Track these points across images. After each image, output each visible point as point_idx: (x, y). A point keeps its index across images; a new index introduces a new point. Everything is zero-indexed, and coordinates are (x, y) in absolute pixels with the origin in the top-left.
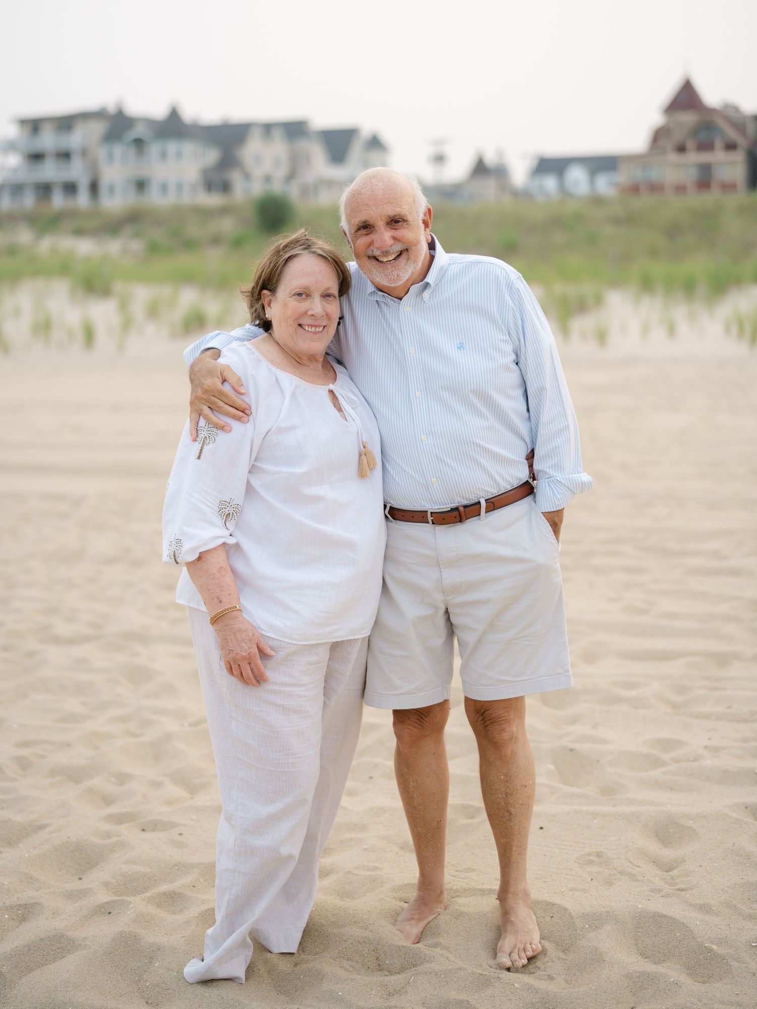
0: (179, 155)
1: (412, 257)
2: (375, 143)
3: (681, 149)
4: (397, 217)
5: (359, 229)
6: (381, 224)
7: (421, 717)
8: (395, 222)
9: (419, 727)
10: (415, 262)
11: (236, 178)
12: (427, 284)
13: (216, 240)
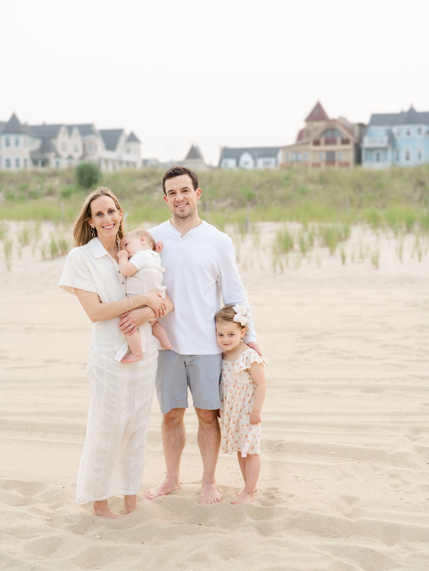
0: (17, 144)
2: (133, 138)
3: (317, 143)
11: (51, 156)
13: (50, 193)
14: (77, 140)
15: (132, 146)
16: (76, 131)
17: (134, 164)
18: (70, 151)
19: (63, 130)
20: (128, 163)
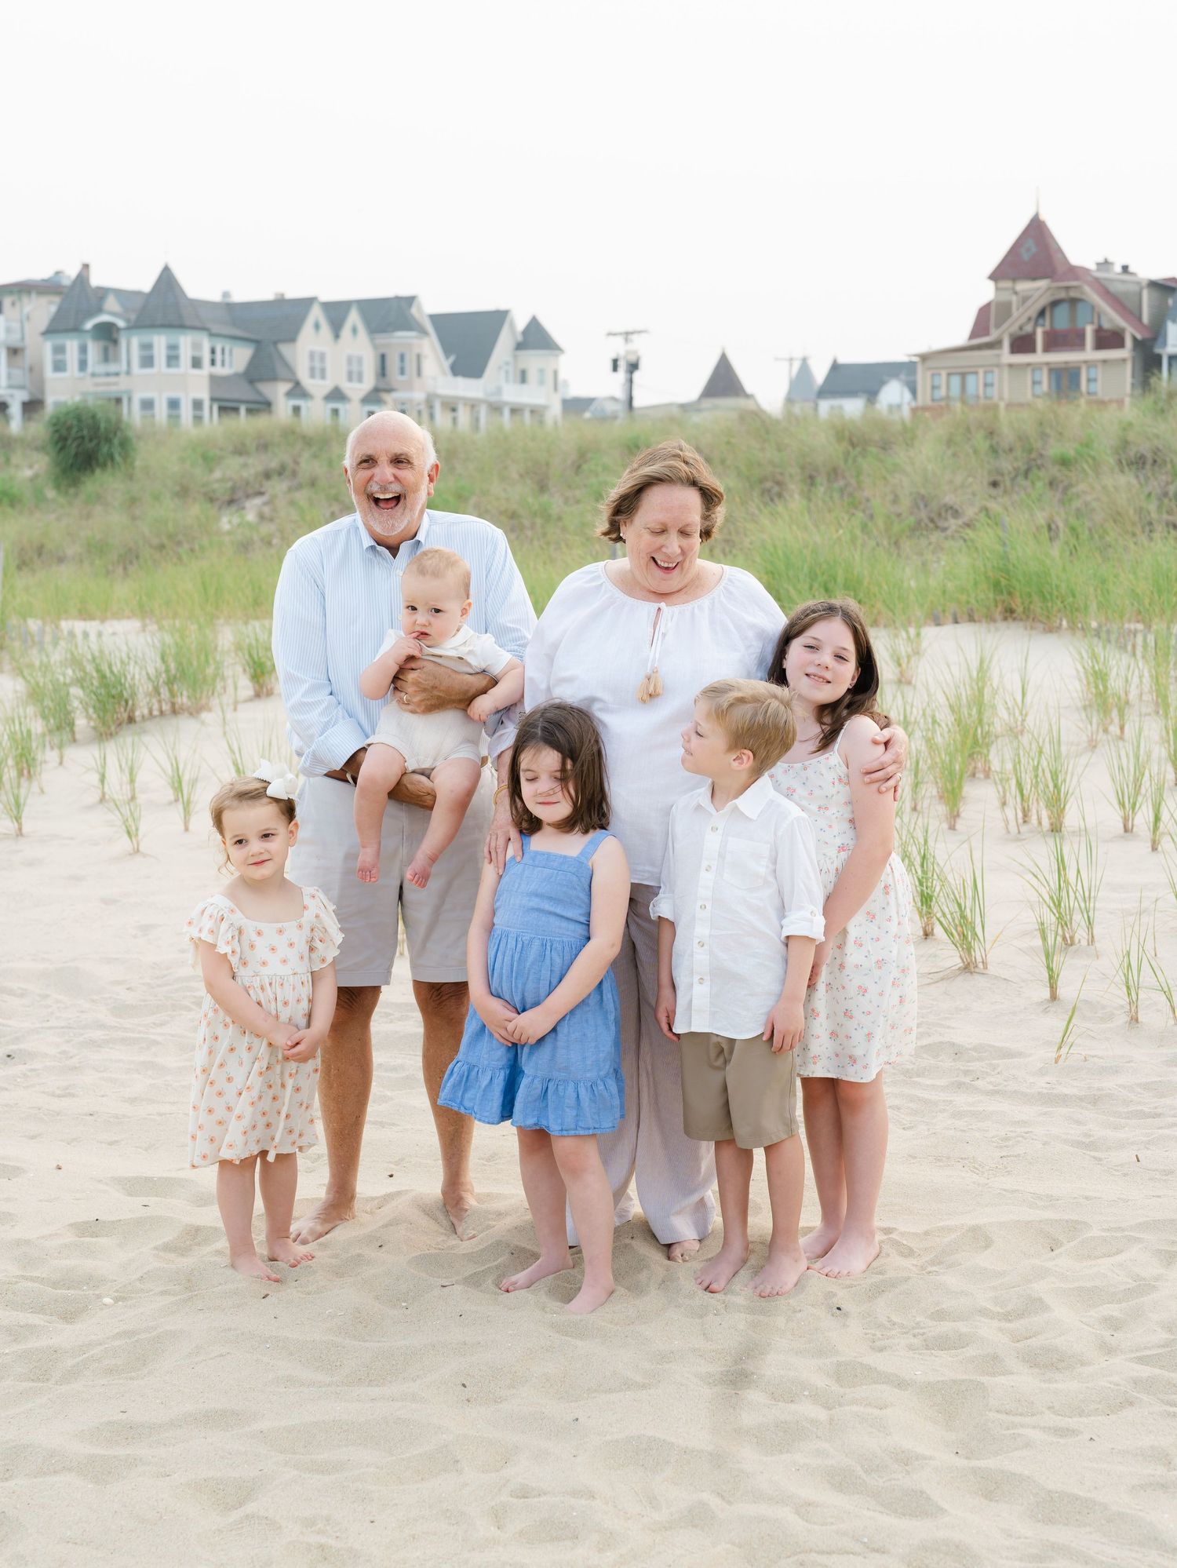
0: (173, 359)
1: (409, 505)
2: (535, 338)
3: (1023, 344)
4: (403, 457)
5: (361, 462)
6: (384, 460)
7: (351, 997)
8: (398, 461)
9: (349, 1007)
10: (412, 510)
12: (419, 542)
14: (358, 345)
15: (533, 360)
16: (354, 317)
17: (537, 412)
18: (336, 377)
19: (316, 313)
20: (515, 411)
